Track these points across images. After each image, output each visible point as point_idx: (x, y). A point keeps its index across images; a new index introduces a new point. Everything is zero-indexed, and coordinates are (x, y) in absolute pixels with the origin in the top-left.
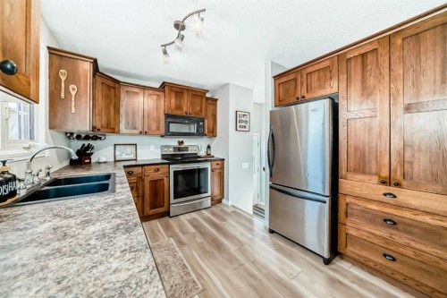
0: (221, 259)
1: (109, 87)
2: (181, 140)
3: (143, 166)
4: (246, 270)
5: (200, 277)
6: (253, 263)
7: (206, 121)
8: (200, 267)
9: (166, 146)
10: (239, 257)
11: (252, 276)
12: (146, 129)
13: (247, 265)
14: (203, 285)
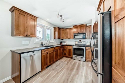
0: (68, 72)
1: (63, 30)
2: (80, 40)
3: (67, 45)
4: (68, 78)
5: (61, 71)
6: (72, 79)
7: (86, 34)
8: (63, 70)
9: (76, 42)
10: (71, 75)
11: (67, 80)
12: (70, 38)
13: (70, 78)
14: (59, 72)
